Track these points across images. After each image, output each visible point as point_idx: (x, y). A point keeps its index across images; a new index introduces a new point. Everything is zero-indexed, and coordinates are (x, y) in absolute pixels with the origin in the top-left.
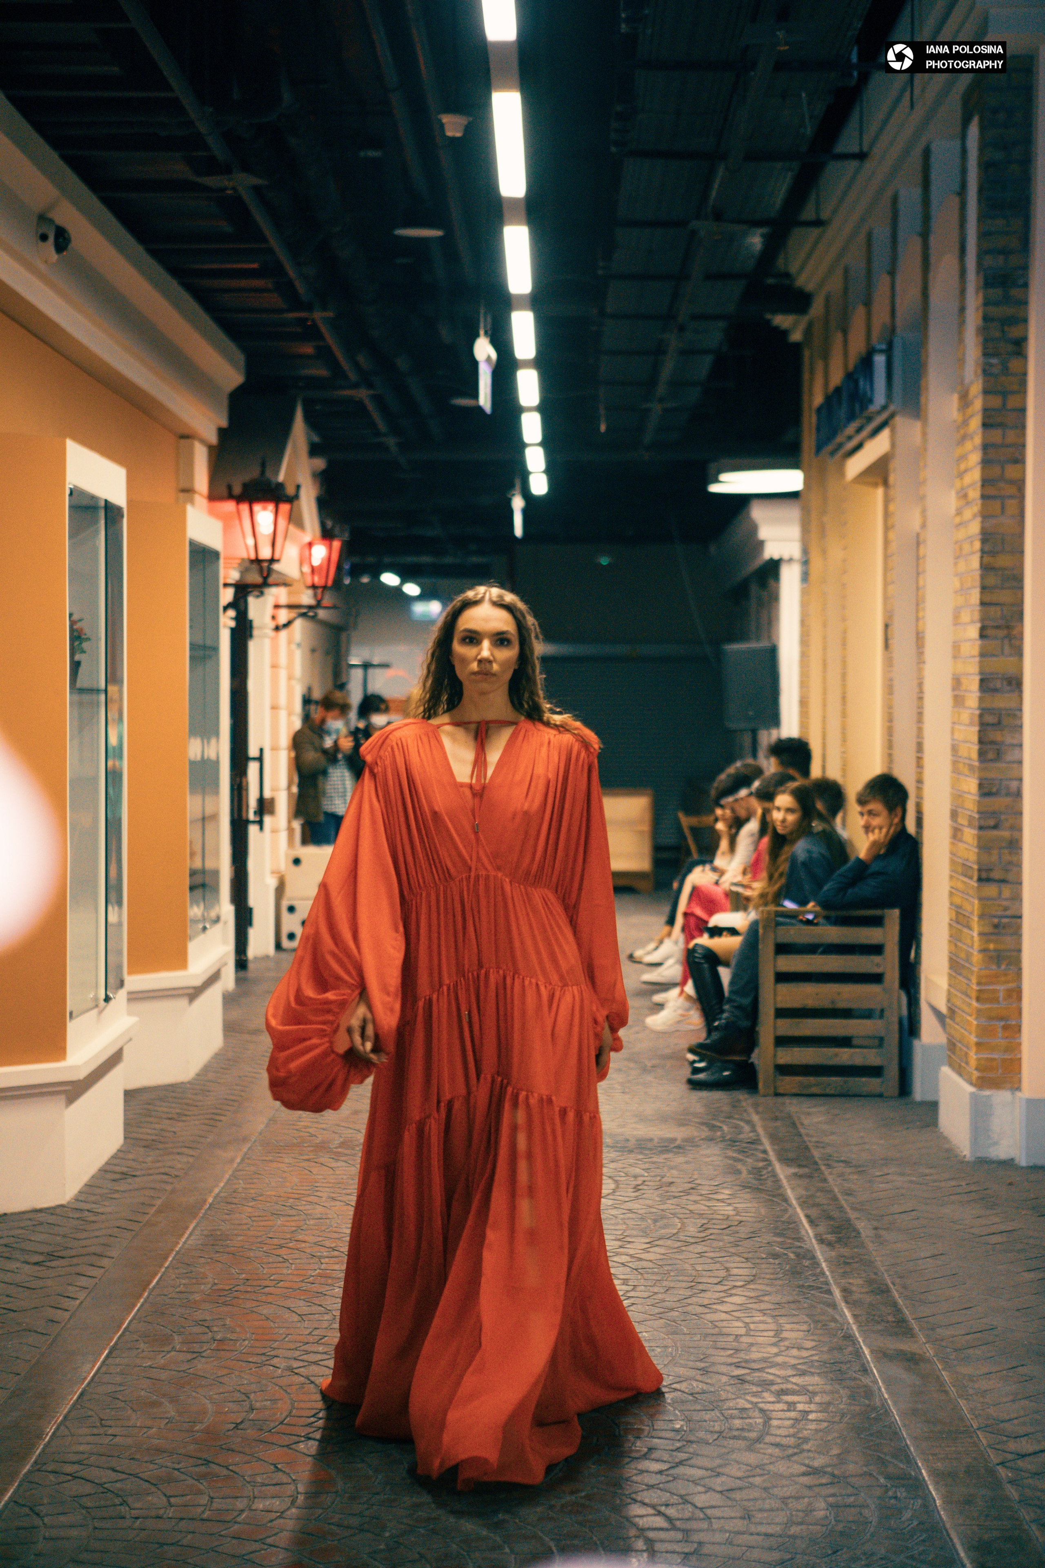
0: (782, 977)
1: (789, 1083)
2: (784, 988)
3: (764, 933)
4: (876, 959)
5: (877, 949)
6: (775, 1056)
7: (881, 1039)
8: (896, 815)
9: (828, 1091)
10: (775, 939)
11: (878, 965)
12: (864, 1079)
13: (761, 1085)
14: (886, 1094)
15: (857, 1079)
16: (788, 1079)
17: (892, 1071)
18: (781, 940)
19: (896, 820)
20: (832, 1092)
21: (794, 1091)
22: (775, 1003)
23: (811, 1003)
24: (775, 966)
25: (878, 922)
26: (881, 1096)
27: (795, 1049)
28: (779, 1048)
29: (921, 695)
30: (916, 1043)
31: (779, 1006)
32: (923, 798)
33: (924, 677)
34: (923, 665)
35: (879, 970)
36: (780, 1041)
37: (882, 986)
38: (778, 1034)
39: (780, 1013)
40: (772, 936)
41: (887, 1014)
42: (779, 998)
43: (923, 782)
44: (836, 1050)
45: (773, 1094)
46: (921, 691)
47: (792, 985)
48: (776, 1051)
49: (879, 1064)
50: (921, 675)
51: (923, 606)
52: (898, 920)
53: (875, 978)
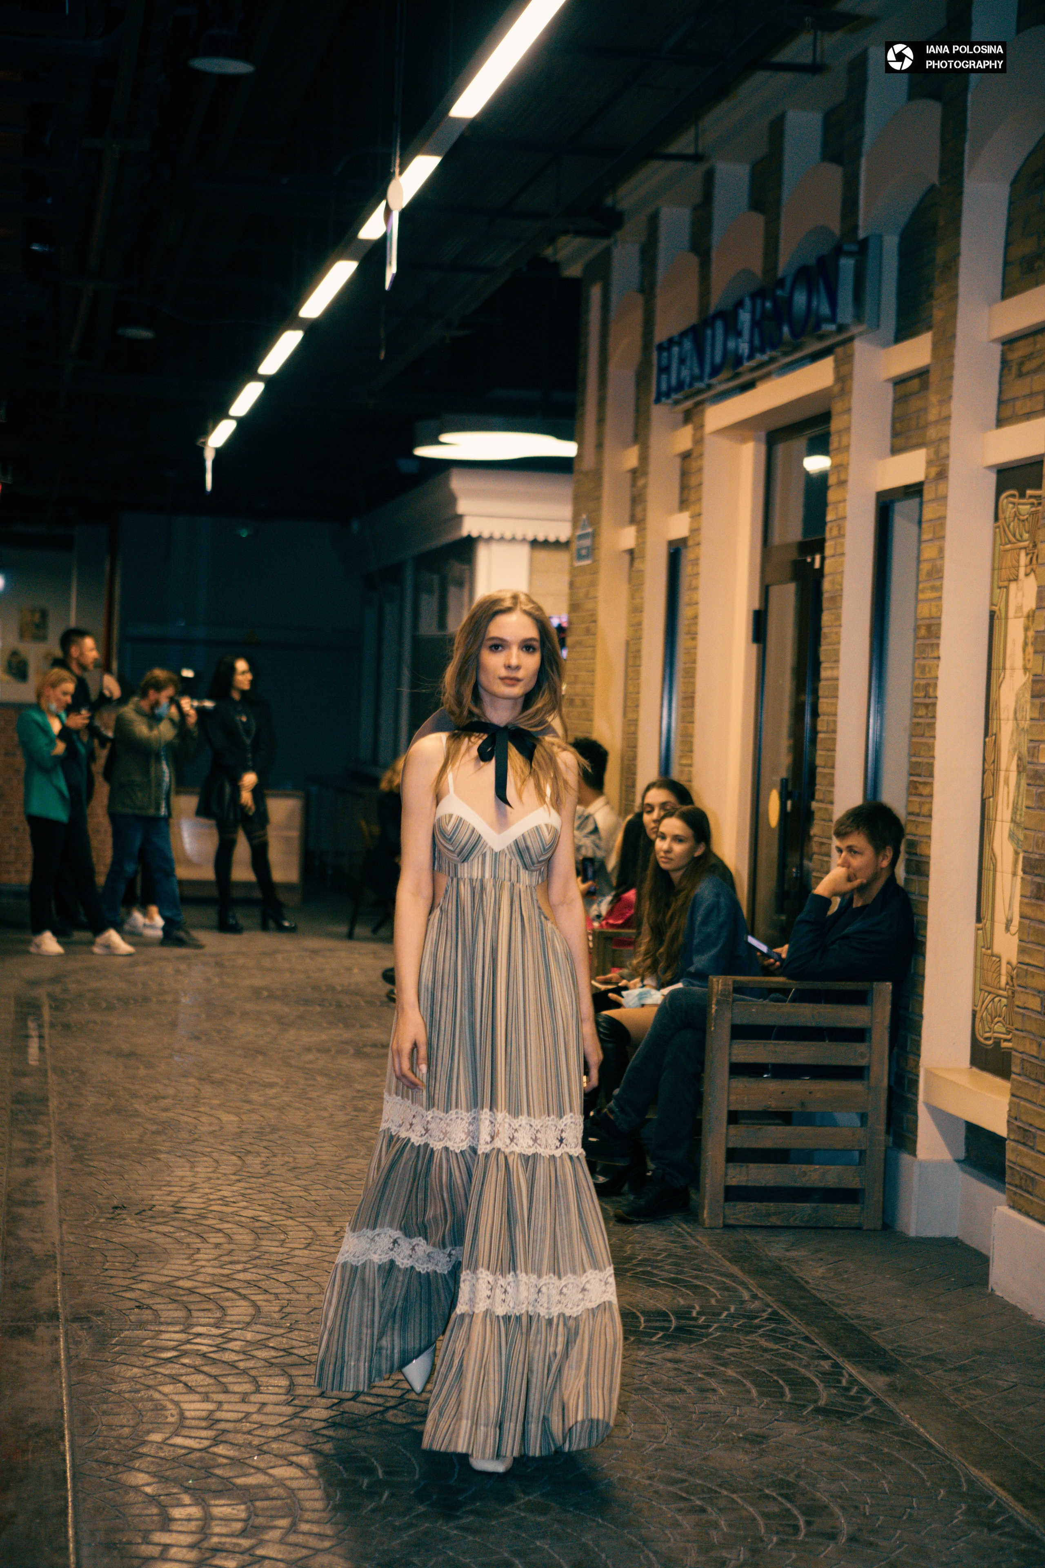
0: (738, 1070)
1: (742, 1212)
2: (742, 1084)
3: (716, 1010)
4: (860, 1047)
5: (859, 1035)
6: (726, 1175)
7: (862, 1153)
8: (885, 857)
9: (792, 1222)
10: (732, 1019)
11: (862, 1055)
12: (838, 1206)
13: (705, 1213)
14: (865, 1228)
15: (829, 1205)
16: (740, 1206)
17: (875, 1196)
18: (738, 1022)
19: (885, 863)
20: (797, 1223)
21: (749, 1222)
22: (728, 1106)
23: (774, 1105)
24: (730, 1054)
25: (861, 998)
26: (859, 1228)
27: (752, 1165)
28: (731, 1164)
29: (928, 701)
30: (905, 1158)
31: (732, 1108)
32: (929, 837)
33: (937, 678)
34: (935, 661)
35: (863, 1062)
36: (734, 1156)
37: (866, 1082)
38: (731, 1145)
39: (734, 1117)
40: (728, 1015)
41: (871, 1120)
42: (733, 1098)
43: (930, 816)
44: (804, 1167)
45: (721, 1225)
46: (927, 696)
47: (752, 1080)
48: (726, 1168)
49: (858, 1186)
50: (928, 676)
51: (937, 583)
52: (889, 998)
53: (857, 1073)
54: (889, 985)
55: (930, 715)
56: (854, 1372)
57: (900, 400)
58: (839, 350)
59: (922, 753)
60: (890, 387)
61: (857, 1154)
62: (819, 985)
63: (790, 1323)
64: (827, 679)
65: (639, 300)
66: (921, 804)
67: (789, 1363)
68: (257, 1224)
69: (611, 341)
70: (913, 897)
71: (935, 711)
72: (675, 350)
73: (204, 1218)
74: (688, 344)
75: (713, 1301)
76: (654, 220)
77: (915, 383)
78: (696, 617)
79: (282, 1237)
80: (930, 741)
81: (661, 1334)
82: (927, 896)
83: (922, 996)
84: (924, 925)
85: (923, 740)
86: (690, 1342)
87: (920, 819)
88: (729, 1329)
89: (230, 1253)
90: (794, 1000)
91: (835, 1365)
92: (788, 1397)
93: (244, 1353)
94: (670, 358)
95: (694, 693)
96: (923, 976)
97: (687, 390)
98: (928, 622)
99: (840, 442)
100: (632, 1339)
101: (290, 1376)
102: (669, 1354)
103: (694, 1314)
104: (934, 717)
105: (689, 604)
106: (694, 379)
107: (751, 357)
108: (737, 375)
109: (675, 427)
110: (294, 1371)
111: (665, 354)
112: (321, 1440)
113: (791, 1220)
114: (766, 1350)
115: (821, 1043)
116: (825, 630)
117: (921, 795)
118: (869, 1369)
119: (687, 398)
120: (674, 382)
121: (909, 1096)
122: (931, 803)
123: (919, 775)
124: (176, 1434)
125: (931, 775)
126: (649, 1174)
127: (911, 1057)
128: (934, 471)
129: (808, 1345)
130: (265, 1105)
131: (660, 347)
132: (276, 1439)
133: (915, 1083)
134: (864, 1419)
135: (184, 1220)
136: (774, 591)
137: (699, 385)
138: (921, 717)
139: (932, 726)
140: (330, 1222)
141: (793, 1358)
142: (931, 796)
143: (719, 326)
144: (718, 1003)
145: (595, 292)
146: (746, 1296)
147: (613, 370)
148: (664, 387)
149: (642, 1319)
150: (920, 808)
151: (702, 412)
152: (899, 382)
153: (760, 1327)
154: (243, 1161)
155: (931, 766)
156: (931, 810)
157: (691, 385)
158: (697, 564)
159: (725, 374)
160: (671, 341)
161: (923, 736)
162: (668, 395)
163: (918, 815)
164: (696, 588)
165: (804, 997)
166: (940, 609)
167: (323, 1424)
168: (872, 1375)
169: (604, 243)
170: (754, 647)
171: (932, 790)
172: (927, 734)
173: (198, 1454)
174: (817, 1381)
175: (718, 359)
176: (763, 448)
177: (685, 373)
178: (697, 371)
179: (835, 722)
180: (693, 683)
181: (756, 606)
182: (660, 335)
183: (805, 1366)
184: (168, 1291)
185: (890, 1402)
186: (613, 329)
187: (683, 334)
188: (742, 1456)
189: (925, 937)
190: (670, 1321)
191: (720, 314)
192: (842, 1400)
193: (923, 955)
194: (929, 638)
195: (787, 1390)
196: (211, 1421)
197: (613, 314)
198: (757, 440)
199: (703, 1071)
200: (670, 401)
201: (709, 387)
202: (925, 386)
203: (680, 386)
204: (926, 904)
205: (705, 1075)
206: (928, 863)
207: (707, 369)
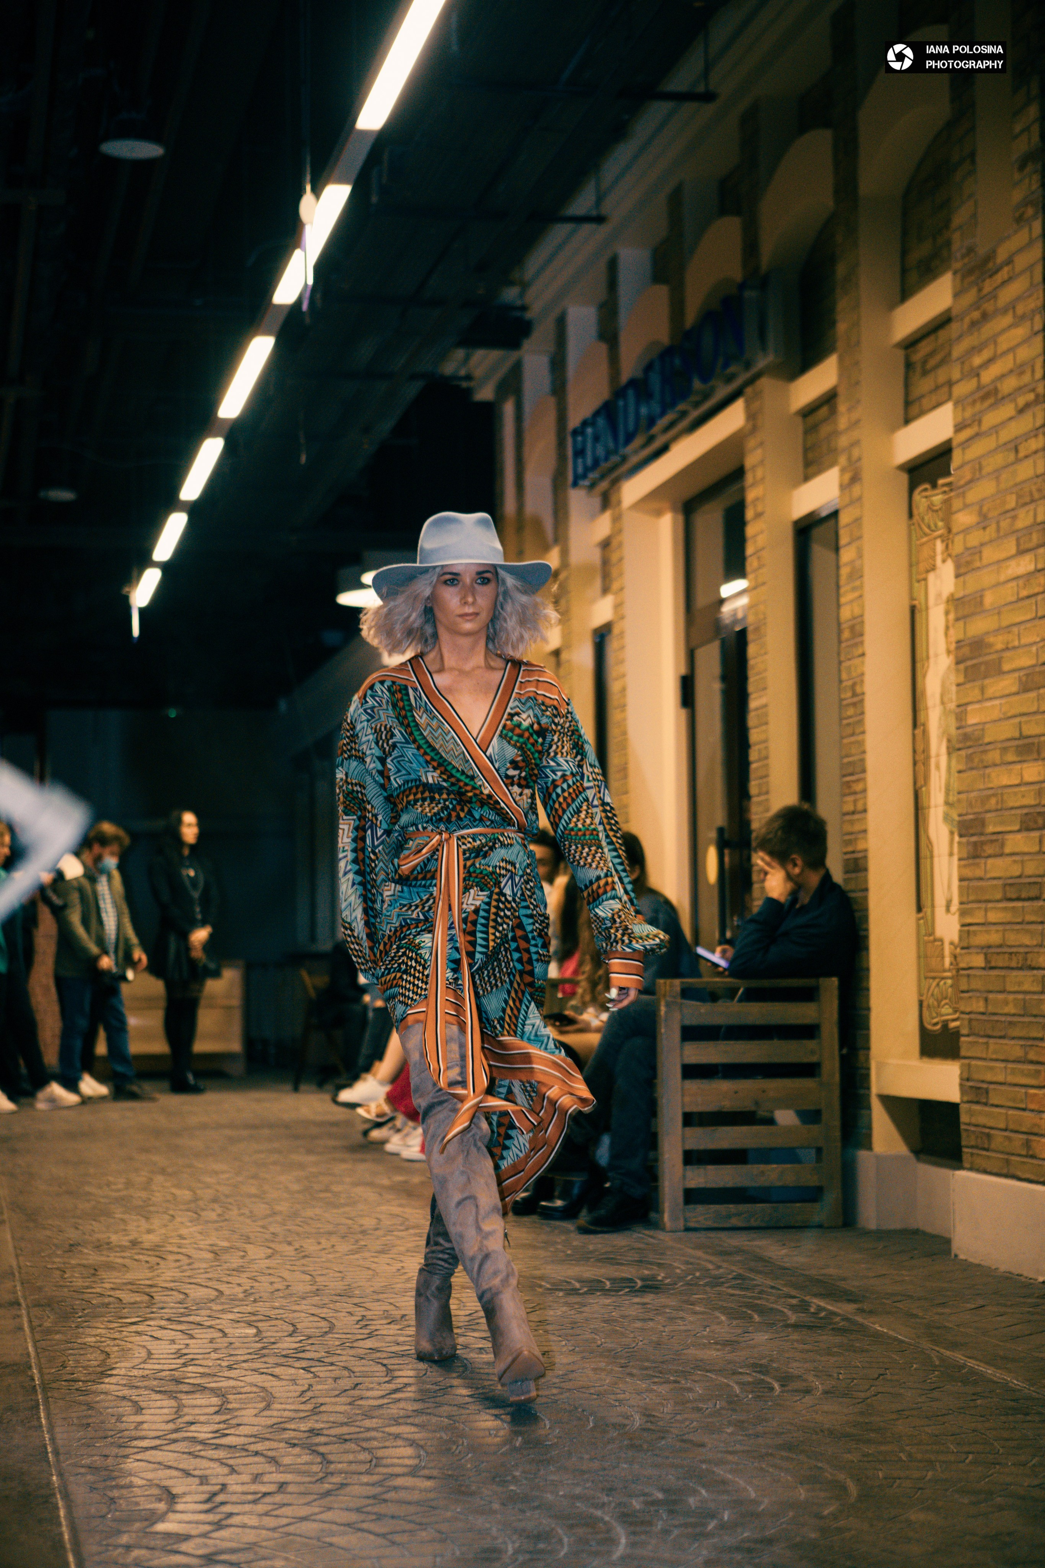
0: (691, 1072)
1: (702, 1214)
2: (694, 1086)
3: (666, 1012)
4: (810, 1044)
5: (809, 1032)
6: (684, 1177)
7: (819, 1151)
9: (753, 1223)
10: (682, 1020)
11: (813, 1052)
13: (666, 1217)
14: (826, 1224)
16: (700, 1208)
17: (833, 1194)
18: (687, 1022)
20: (759, 1223)
21: (710, 1224)
22: (683, 1105)
23: (727, 1105)
24: (682, 1056)
25: (809, 995)
26: (819, 1226)
27: (710, 1167)
28: (688, 1167)
29: (855, 699)
30: (862, 1154)
31: (688, 1110)
32: (865, 831)
33: (863, 674)
34: (860, 659)
35: (814, 1059)
36: (691, 1158)
37: (817, 1079)
38: (688, 1147)
39: (689, 1119)
40: (677, 1016)
41: (825, 1117)
42: (687, 1099)
43: (865, 811)
44: (762, 1167)
45: (682, 1228)
46: (855, 695)
47: (704, 1081)
48: (685, 1170)
49: (817, 1184)
50: (854, 674)
51: (857, 583)
52: (836, 993)
53: (809, 1070)
54: (835, 981)
55: (859, 712)
56: (822, 1304)
57: (810, 430)
58: (749, 390)
59: (853, 751)
60: (799, 420)
61: (813, 1152)
62: (766, 983)
63: (754, 1280)
64: (757, 709)
65: (552, 401)
66: (855, 801)
67: (756, 1302)
68: (215, 1248)
69: (526, 449)
70: (852, 895)
71: (863, 707)
72: (589, 430)
73: (163, 1247)
74: (601, 422)
75: (678, 1271)
76: (561, 323)
77: (824, 411)
78: (624, 690)
79: (242, 1254)
80: (859, 738)
81: (627, 1290)
82: (866, 890)
83: (868, 989)
84: (865, 918)
85: (852, 739)
86: (657, 1293)
87: (856, 817)
88: (696, 1285)
89: (189, 1264)
90: (740, 1001)
91: (803, 1301)
92: (757, 1318)
93: (209, 1316)
94: (584, 442)
95: (626, 764)
96: (868, 969)
97: (604, 466)
98: (850, 623)
99: (754, 477)
100: (599, 1294)
101: (257, 1327)
102: (637, 1300)
103: (660, 1278)
104: (863, 713)
105: (616, 679)
106: (608, 454)
107: (663, 413)
108: (651, 439)
109: (593, 517)
110: (260, 1324)
111: (579, 438)
112: (291, 1360)
113: (752, 1220)
114: (732, 1295)
115: (771, 1042)
116: (751, 663)
117: (855, 793)
118: (836, 1301)
119: (603, 477)
120: (589, 461)
121: (862, 1091)
122: (865, 798)
123: (852, 774)
124: (144, 1362)
125: (864, 771)
126: (607, 1185)
127: (862, 1053)
128: (847, 477)
129: (774, 1291)
130: (219, 1183)
131: (575, 433)
132: (244, 1361)
133: (867, 1076)
134: (833, 1329)
135: (143, 1249)
136: (700, 653)
137: (615, 459)
138: (850, 717)
139: (861, 722)
140: (290, 1243)
141: (760, 1298)
142: (864, 791)
143: (631, 393)
144: (668, 1005)
145: (508, 409)
146: (710, 1266)
147: (530, 477)
148: (580, 470)
149: (608, 1283)
150: (855, 806)
151: (619, 490)
152: (808, 412)
153: (723, 1283)
154: (199, 1215)
155: (863, 761)
156: (865, 804)
157: (607, 459)
158: (622, 638)
159: (638, 441)
160: (585, 423)
161: (853, 734)
162: (584, 476)
163: (853, 813)
164: (622, 662)
165: (751, 996)
166: (862, 607)
167: (292, 1351)
168: (839, 1305)
169: (514, 356)
170: (683, 713)
171: (865, 785)
172: (858, 731)
173: (168, 1373)
174: (786, 1310)
175: (631, 427)
176: (680, 518)
177: (600, 451)
178: (611, 445)
179: (766, 748)
180: (625, 755)
181: (683, 671)
182: (574, 421)
183: (772, 1303)
184: (130, 1287)
185: (859, 1319)
186: (528, 437)
187: (597, 414)
188: (714, 1353)
189: (867, 930)
190: (636, 1283)
191: (632, 383)
192: (812, 1319)
193: (867, 948)
194: (853, 638)
195: (756, 1316)
196: (179, 1354)
197: (527, 423)
198: (674, 510)
199: (655, 1076)
200: (586, 483)
201: (624, 459)
202: (833, 411)
203: (596, 463)
204: (866, 898)
205: (658, 1081)
206: (865, 858)
207: (622, 437)
